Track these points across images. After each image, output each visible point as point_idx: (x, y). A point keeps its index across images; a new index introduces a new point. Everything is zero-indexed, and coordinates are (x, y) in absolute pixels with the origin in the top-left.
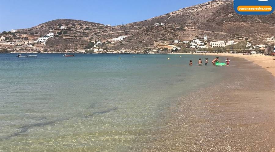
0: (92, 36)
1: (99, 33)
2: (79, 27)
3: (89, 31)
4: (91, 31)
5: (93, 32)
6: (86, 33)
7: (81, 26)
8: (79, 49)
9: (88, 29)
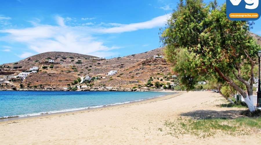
0: (83, 70)
1: (91, 66)
3: (80, 65)
4: (83, 65)
6: (76, 67)
7: (72, 59)
9: (79, 62)
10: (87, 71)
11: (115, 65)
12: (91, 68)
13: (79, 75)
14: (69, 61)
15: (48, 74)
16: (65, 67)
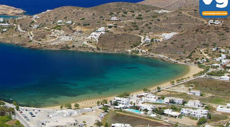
0: (143, 28)
1: (151, 23)
2: (131, 15)
3: (140, 21)
4: (143, 21)
5: (145, 22)
6: (137, 24)
7: (133, 14)
8: (126, 48)
9: (139, 18)
10: (147, 29)
11: (174, 24)
12: (151, 26)
13: (140, 34)
14: (130, 16)
15: (114, 36)
16: (128, 25)
